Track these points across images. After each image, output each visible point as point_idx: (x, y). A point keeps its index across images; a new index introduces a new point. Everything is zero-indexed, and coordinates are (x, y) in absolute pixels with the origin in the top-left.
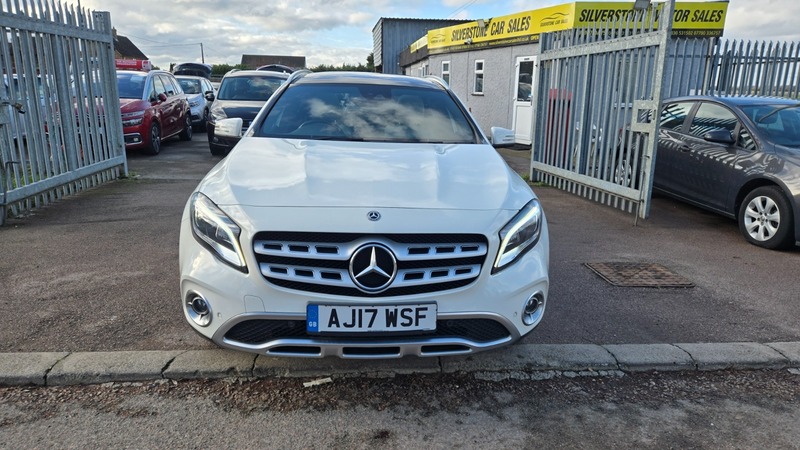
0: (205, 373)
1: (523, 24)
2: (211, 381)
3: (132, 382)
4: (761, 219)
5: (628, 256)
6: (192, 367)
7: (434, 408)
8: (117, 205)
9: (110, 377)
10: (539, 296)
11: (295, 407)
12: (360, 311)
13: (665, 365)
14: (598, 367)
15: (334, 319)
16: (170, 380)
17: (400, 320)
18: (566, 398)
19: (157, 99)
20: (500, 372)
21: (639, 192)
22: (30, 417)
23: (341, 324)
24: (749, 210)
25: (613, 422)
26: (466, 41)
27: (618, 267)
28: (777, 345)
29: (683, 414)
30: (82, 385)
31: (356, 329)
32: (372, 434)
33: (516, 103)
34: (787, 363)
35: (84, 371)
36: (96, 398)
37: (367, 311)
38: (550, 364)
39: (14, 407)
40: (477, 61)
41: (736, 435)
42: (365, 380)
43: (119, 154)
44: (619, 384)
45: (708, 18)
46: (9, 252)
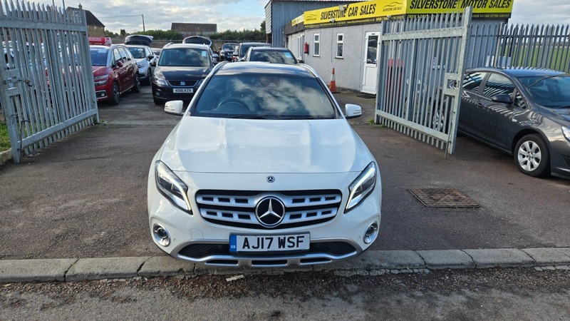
0: (164, 272)
1: (371, 9)
2: (168, 278)
3: (119, 278)
4: (528, 157)
5: (438, 183)
6: (155, 269)
7: (308, 296)
8: (95, 146)
9: (105, 276)
10: (375, 225)
11: (222, 295)
12: (263, 239)
13: (456, 265)
14: (412, 266)
15: (246, 243)
16: (143, 277)
17: (287, 244)
18: (392, 288)
19: (117, 65)
20: (350, 270)
21: (448, 135)
22: (58, 304)
23: (251, 247)
24: (521, 150)
25: (420, 304)
26: (331, 20)
27: (431, 192)
28: (529, 250)
29: (464, 299)
30: (88, 281)
31: (260, 250)
32: (270, 314)
33: (366, 65)
34: (534, 263)
35: (88, 272)
36: (97, 290)
37: (266, 238)
38: (382, 265)
39: (47, 296)
40: (339, 34)
41: (496, 313)
42: (265, 276)
43: (93, 107)
44: (426, 278)
45: (501, 5)
46: (28, 184)
